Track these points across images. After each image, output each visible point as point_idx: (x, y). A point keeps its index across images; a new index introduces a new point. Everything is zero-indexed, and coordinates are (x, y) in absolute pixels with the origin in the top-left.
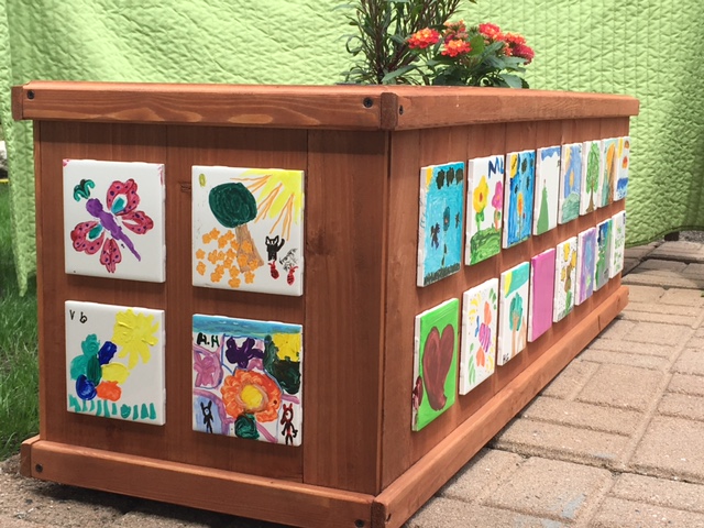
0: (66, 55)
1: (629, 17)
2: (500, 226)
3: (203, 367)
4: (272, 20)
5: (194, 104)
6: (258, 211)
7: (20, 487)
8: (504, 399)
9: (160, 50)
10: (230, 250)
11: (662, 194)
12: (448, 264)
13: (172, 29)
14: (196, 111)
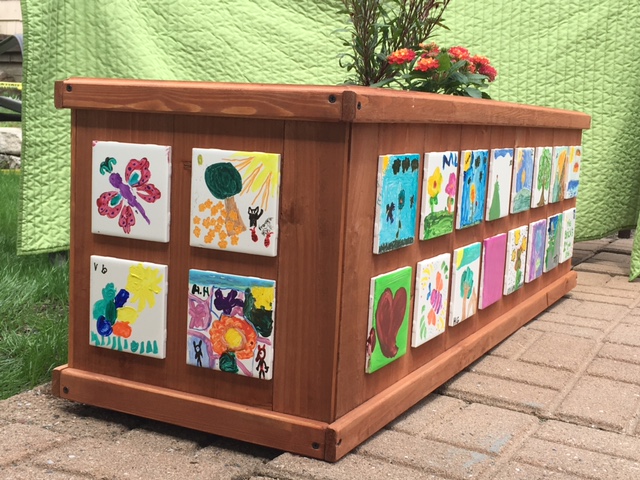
0: (125, 67)
1: (589, 49)
2: (453, 209)
3: (195, 313)
4: (292, 44)
5: (196, 97)
6: (243, 187)
7: (51, 405)
8: (453, 354)
9: (200, 66)
10: (220, 218)
11: (613, 198)
12: (402, 237)
13: (211, 49)
14: (196, 103)
